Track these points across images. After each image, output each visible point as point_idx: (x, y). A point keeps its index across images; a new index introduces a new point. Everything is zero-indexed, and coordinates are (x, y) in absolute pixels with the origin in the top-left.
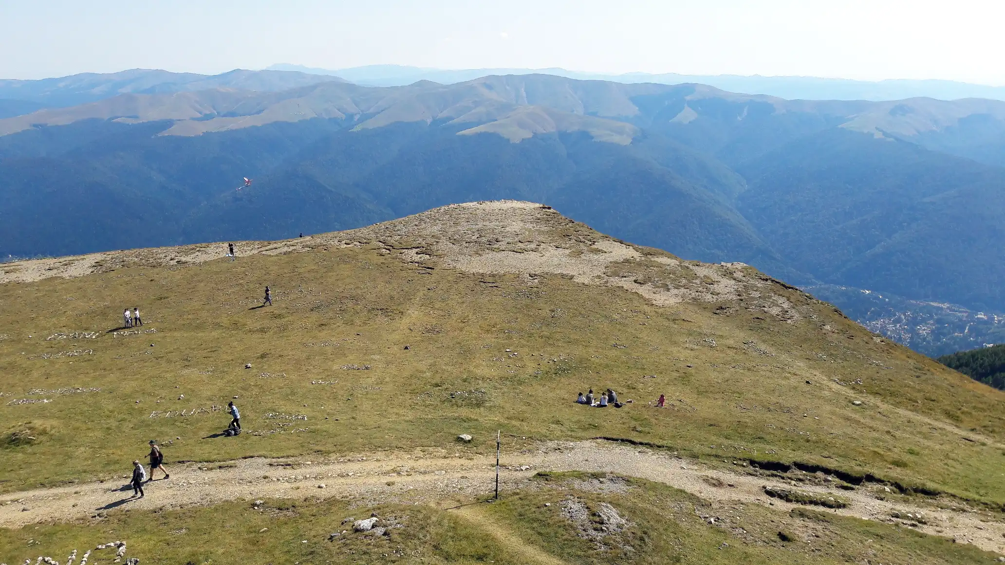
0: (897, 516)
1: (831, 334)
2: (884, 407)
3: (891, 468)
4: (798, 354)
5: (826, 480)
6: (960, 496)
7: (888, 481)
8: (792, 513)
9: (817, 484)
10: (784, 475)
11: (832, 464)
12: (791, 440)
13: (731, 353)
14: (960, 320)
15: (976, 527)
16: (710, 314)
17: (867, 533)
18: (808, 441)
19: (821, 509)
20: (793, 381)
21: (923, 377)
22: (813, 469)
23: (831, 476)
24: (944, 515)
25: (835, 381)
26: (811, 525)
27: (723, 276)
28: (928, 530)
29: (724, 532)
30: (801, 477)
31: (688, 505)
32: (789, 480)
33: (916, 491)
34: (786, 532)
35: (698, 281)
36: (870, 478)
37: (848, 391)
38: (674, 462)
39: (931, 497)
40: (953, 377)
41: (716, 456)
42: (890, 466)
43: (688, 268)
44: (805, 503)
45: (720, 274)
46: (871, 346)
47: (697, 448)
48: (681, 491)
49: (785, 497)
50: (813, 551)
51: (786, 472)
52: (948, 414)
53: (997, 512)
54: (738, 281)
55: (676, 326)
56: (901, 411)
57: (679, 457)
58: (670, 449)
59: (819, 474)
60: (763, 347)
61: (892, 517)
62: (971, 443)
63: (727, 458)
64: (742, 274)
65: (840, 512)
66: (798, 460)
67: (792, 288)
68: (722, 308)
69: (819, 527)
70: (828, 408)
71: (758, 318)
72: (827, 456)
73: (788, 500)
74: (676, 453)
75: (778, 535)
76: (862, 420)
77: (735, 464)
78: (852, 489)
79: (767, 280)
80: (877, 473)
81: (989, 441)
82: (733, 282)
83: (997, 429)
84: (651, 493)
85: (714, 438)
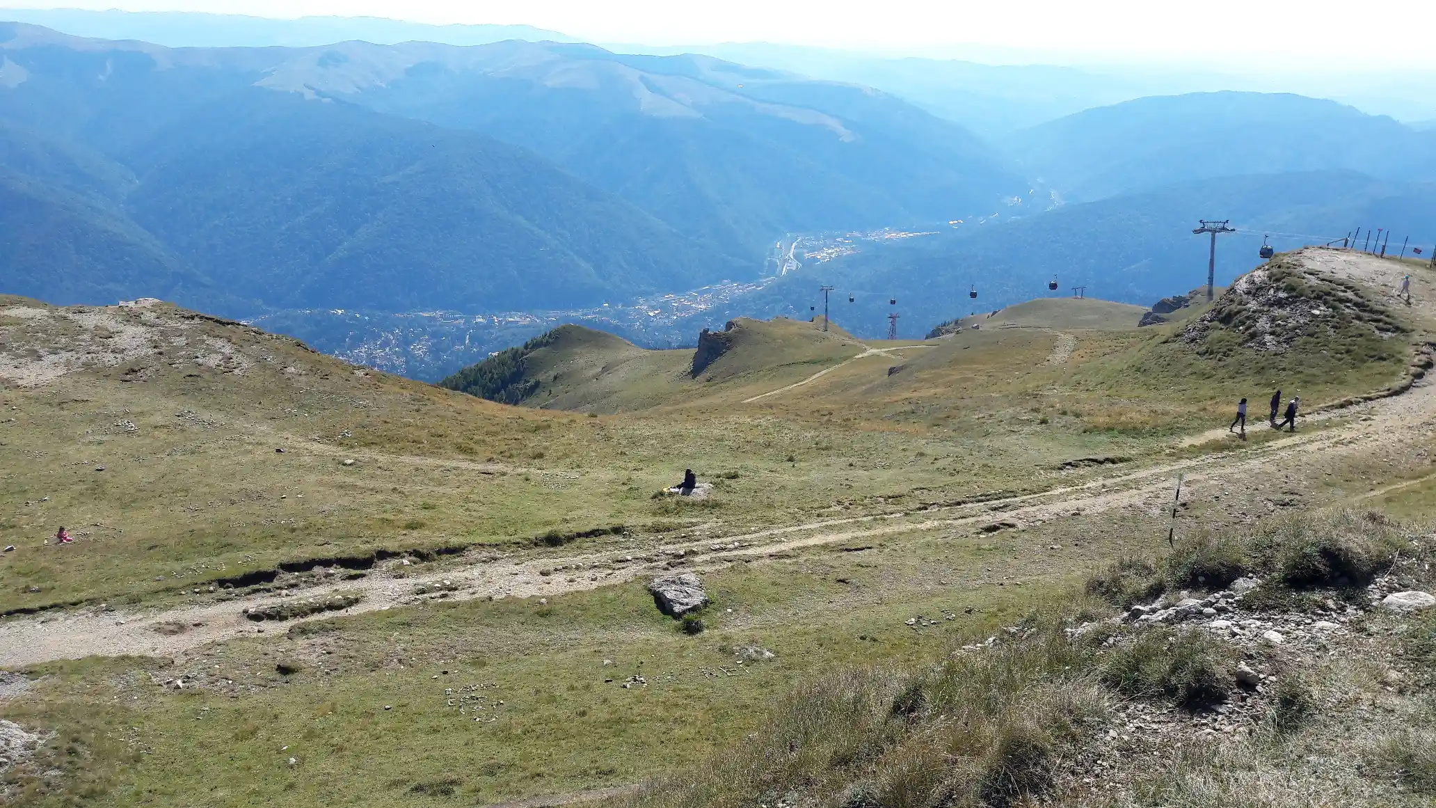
0: (423, 592)
1: (297, 378)
2: (383, 459)
3: (405, 535)
4: (259, 415)
5: (327, 576)
6: (488, 543)
7: (406, 552)
8: (291, 636)
9: (316, 584)
10: (270, 586)
11: (331, 552)
12: (272, 537)
13: (161, 434)
14: (458, 328)
15: (511, 574)
16: (118, 384)
17: (392, 626)
18: (293, 530)
19: (328, 615)
20: (259, 454)
21: (424, 409)
22: (307, 566)
23: (332, 568)
24: (476, 572)
25: (315, 440)
26: (318, 640)
27: (125, 323)
28: (461, 596)
29: (201, 694)
30: (293, 582)
31: (140, 674)
32: (279, 591)
33: (439, 552)
34: (288, 662)
35: (86, 337)
36: (383, 555)
37: (334, 449)
38: (105, 619)
39: (459, 555)
40: (460, 401)
41: (168, 590)
42: (404, 532)
43: (65, 318)
44: (305, 614)
45: (120, 320)
46: (353, 383)
47: (137, 587)
48: (124, 658)
49: (276, 615)
50: (327, 673)
51: (271, 581)
52: (461, 449)
53: (531, 548)
54: (150, 326)
55: (65, 412)
56: (406, 459)
57: (109, 610)
58: (91, 601)
59: (318, 570)
60: (206, 416)
61: (418, 594)
62: (491, 476)
63: (183, 588)
64: (154, 314)
65: (354, 611)
66: (285, 560)
67: (232, 324)
68: (134, 371)
69: (330, 640)
70: (312, 478)
71: (190, 376)
72: (323, 543)
73: (283, 618)
74: (104, 605)
75: (277, 670)
76: (360, 483)
77: (197, 593)
78: (363, 576)
79: (193, 318)
80: (390, 546)
81: (509, 469)
82: (143, 329)
83: (514, 452)
84: (75, 677)
85: (159, 565)
